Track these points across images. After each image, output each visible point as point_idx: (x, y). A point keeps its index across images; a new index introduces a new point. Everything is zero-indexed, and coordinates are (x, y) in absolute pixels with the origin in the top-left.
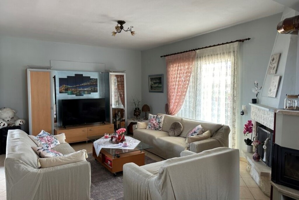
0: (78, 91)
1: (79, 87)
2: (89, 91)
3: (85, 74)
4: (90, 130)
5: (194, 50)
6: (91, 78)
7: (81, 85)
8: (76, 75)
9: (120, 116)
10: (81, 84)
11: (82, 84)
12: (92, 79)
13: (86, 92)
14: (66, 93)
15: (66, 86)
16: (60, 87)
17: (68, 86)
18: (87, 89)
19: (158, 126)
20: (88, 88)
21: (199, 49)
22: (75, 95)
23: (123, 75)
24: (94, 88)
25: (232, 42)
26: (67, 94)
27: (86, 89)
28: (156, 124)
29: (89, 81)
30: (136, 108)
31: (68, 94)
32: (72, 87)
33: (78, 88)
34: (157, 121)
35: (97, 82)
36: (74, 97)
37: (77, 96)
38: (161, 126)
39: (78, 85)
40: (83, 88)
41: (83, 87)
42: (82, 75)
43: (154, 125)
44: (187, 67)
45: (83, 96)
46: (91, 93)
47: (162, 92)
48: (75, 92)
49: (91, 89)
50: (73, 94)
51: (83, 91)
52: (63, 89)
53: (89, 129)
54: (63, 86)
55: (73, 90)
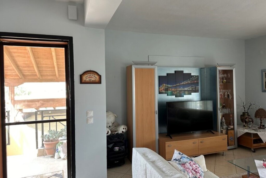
0: (178, 92)
1: (180, 86)
2: (190, 90)
3: (186, 71)
4: (201, 142)
6: (192, 75)
7: (181, 84)
8: (175, 71)
10: (182, 83)
11: (183, 83)
12: (193, 76)
13: (186, 92)
14: (166, 93)
15: (166, 85)
16: (159, 86)
17: (168, 85)
18: (187, 88)
20: (188, 88)
22: (174, 96)
23: (232, 71)
24: (195, 87)
27: (186, 89)
29: (190, 79)
30: (244, 113)
31: (168, 95)
32: (172, 86)
33: (178, 87)
35: (198, 80)
36: (172, 98)
37: (176, 98)
39: (178, 84)
40: (184, 88)
41: (184, 86)
42: (183, 71)
45: (183, 97)
46: (192, 93)
48: (175, 93)
49: (192, 89)
50: (173, 95)
51: (184, 90)
52: (163, 89)
53: (200, 141)
54: (163, 85)
55: (173, 90)
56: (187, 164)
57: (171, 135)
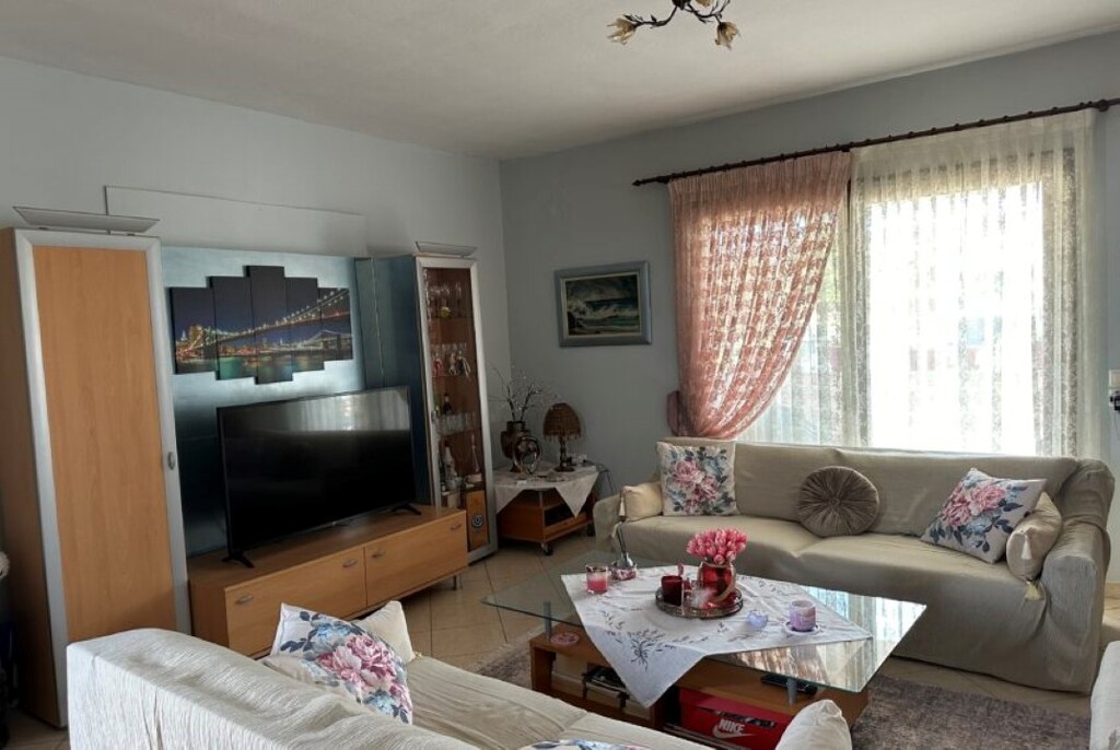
0: (266, 359)
1: (272, 334)
2: (316, 352)
3: (295, 269)
4: (375, 556)
5: (846, 148)
6: (321, 284)
7: (277, 324)
8: (248, 269)
9: (453, 465)
10: (280, 320)
11: (285, 321)
12: (327, 291)
13: (303, 361)
14: (208, 369)
15: (208, 331)
16: (174, 336)
17: (219, 332)
18: (306, 342)
19: (718, 495)
20: (311, 341)
21: (868, 143)
22: (251, 380)
23: (467, 272)
24: (339, 336)
25: (1055, 111)
26: (212, 374)
27: (300, 346)
28: (707, 487)
29: (313, 305)
30: (510, 424)
31: (219, 377)
32: (237, 334)
33: (265, 340)
34: (711, 471)
35: (348, 309)
36: (243, 389)
37: (258, 386)
38: (732, 495)
39: (265, 326)
40: (290, 340)
41: (291, 333)
42: (281, 269)
43: (697, 490)
44: (802, 223)
45: (291, 379)
46: (327, 364)
47: (643, 341)
48: (254, 365)
49: (325, 343)
50: (244, 374)
51: (291, 353)
52: (196, 351)
53: (369, 553)
54: (191, 333)
55: (244, 351)
56: (341, 649)
57: (245, 554)
